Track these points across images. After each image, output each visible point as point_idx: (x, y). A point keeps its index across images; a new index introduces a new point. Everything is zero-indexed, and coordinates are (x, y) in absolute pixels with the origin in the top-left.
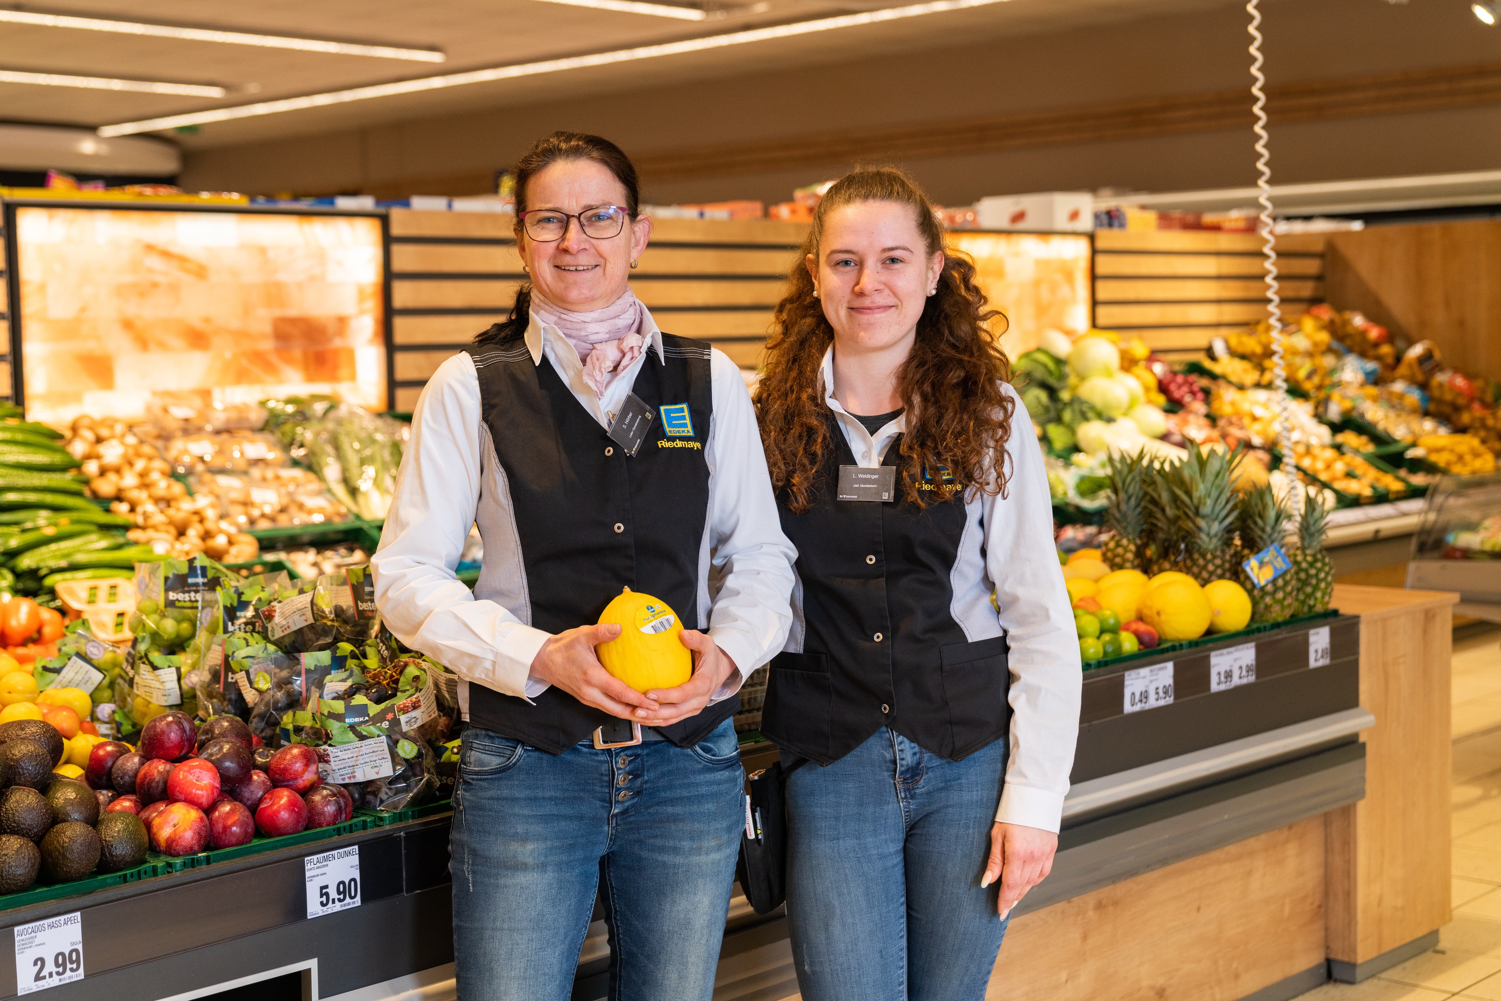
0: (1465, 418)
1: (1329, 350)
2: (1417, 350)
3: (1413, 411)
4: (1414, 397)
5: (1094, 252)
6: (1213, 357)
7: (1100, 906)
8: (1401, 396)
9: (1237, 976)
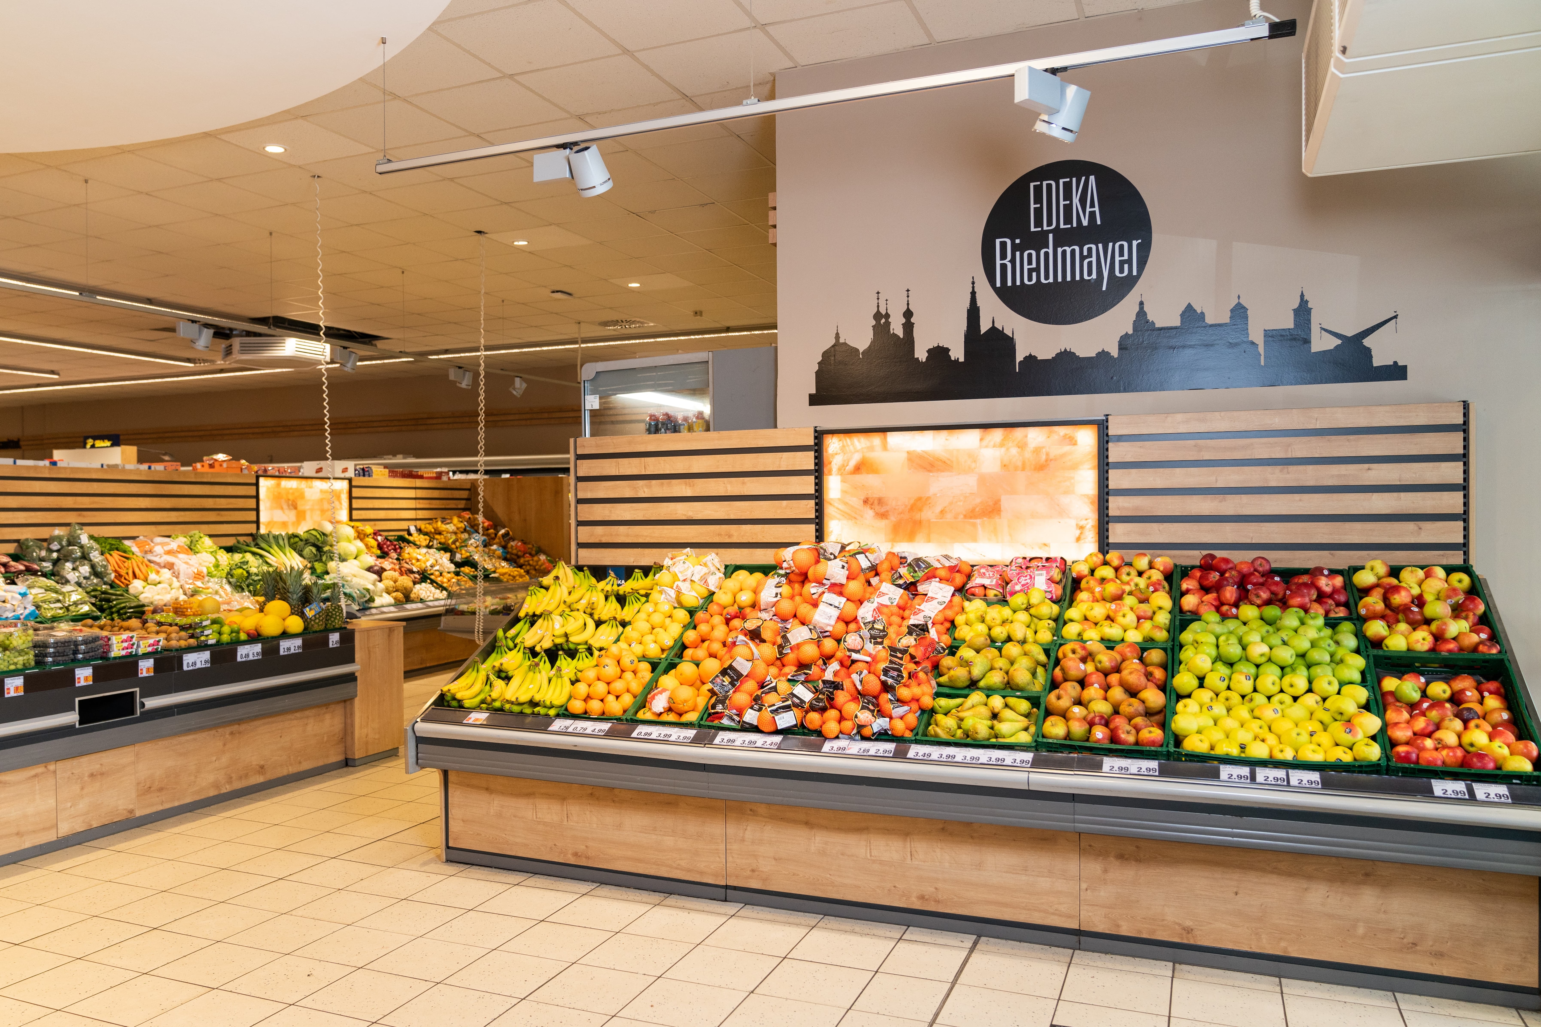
0: (522, 561)
1: (465, 530)
2: (503, 531)
3: (499, 558)
4: (500, 552)
5: (351, 487)
6: (410, 534)
7: (232, 733)
8: (495, 551)
9: (300, 763)
